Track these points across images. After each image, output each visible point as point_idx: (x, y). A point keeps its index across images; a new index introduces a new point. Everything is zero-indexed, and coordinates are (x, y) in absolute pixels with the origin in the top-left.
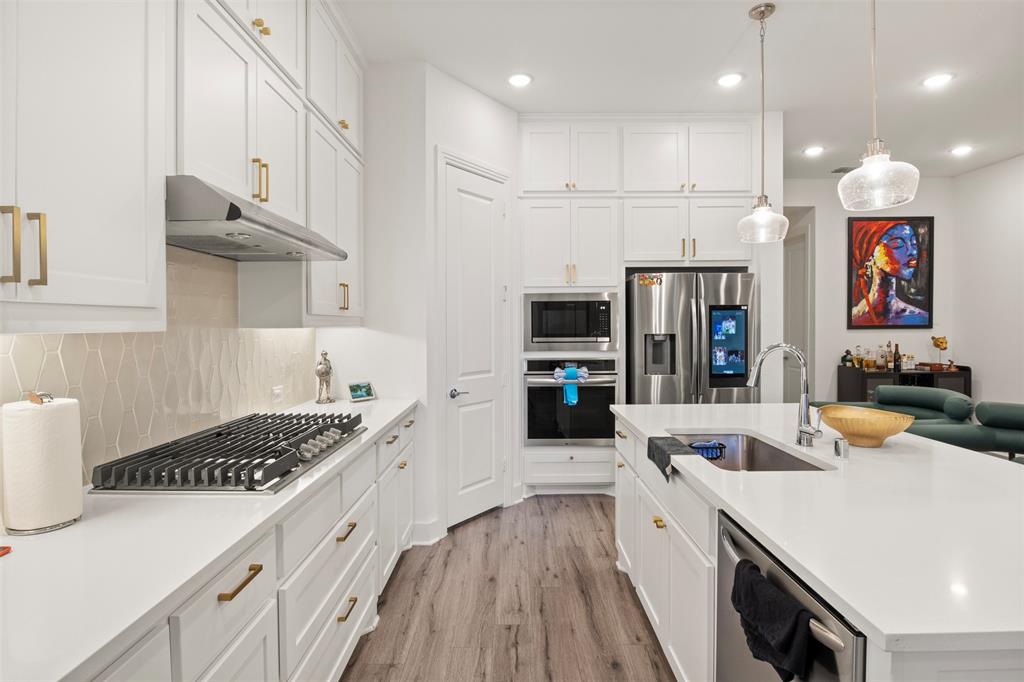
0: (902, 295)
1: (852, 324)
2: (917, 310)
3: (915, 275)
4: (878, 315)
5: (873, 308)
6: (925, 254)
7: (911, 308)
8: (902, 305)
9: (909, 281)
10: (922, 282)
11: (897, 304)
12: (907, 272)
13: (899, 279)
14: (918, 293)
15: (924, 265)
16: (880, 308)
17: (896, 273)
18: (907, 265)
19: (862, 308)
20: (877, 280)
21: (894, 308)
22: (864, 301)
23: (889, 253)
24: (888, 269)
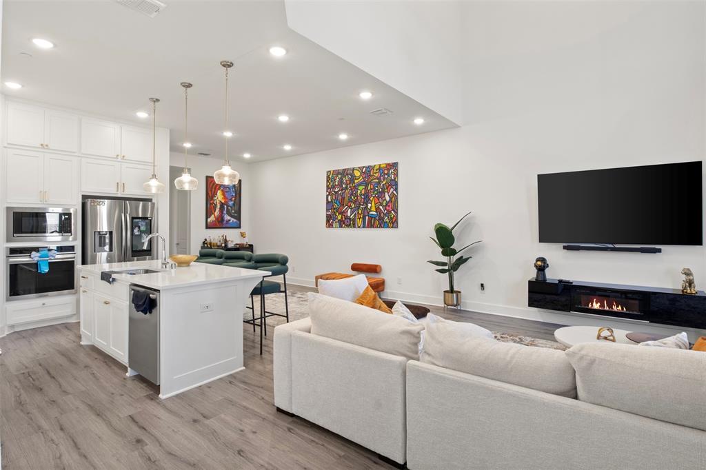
0: (229, 213)
1: (207, 227)
2: (235, 220)
3: (234, 204)
4: (219, 222)
5: (217, 219)
6: (238, 196)
7: (232, 219)
8: (229, 218)
9: (231, 207)
10: (237, 208)
11: (227, 217)
12: (231, 203)
13: (228, 206)
14: (235, 213)
15: (237, 200)
16: (220, 219)
17: (226, 203)
18: (231, 200)
19: (212, 219)
20: (218, 206)
21: (226, 219)
22: (213, 216)
23: (224, 194)
24: (223, 202)
